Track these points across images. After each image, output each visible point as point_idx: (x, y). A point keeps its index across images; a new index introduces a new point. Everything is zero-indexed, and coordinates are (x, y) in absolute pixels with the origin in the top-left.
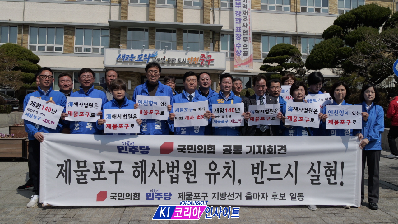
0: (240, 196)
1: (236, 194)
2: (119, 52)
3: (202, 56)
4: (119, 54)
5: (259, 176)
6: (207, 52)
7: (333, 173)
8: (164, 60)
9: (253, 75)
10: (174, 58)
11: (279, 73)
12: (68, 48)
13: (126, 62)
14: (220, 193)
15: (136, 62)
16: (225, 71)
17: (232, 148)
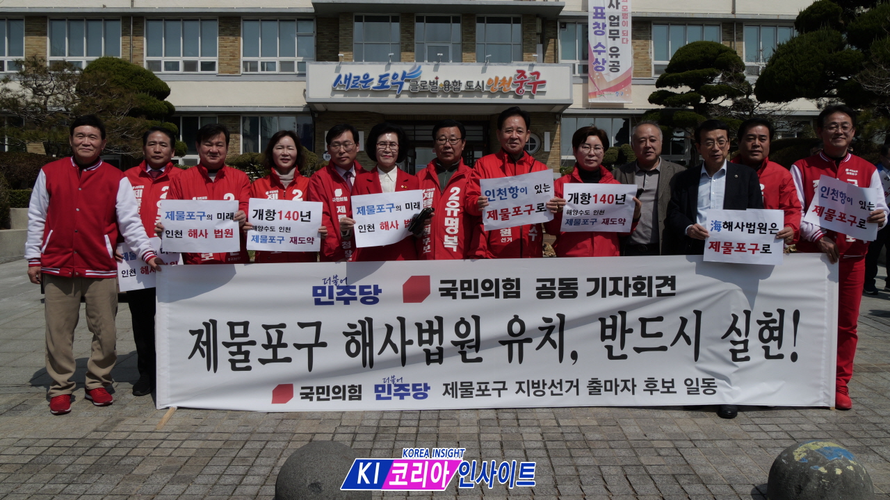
0: (574, 386)
1: (567, 382)
2: (338, 70)
3: (520, 74)
4: (337, 75)
5: (616, 344)
6: (530, 65)
7: (776, 334)
8: (435, 85)
9: (632, 115)
10: (457, 80)
11: (692, 108)
12: (228, 64)
13: (354, 90)
14: (533, 381)
15: (375, 92)
16: (570, 107)
17: (557, 284)
